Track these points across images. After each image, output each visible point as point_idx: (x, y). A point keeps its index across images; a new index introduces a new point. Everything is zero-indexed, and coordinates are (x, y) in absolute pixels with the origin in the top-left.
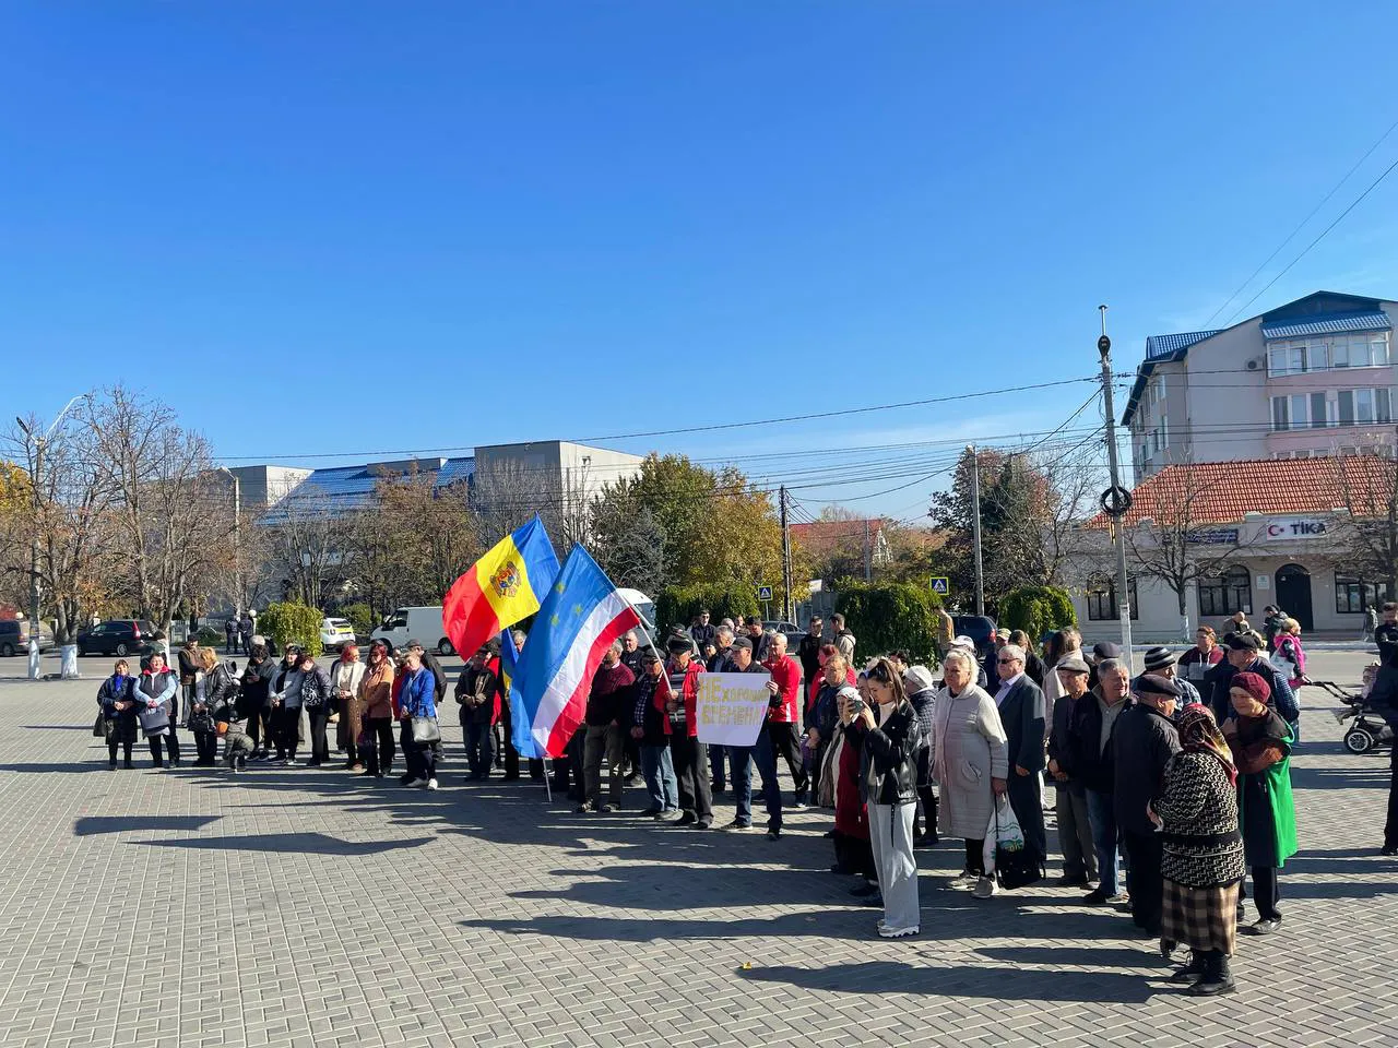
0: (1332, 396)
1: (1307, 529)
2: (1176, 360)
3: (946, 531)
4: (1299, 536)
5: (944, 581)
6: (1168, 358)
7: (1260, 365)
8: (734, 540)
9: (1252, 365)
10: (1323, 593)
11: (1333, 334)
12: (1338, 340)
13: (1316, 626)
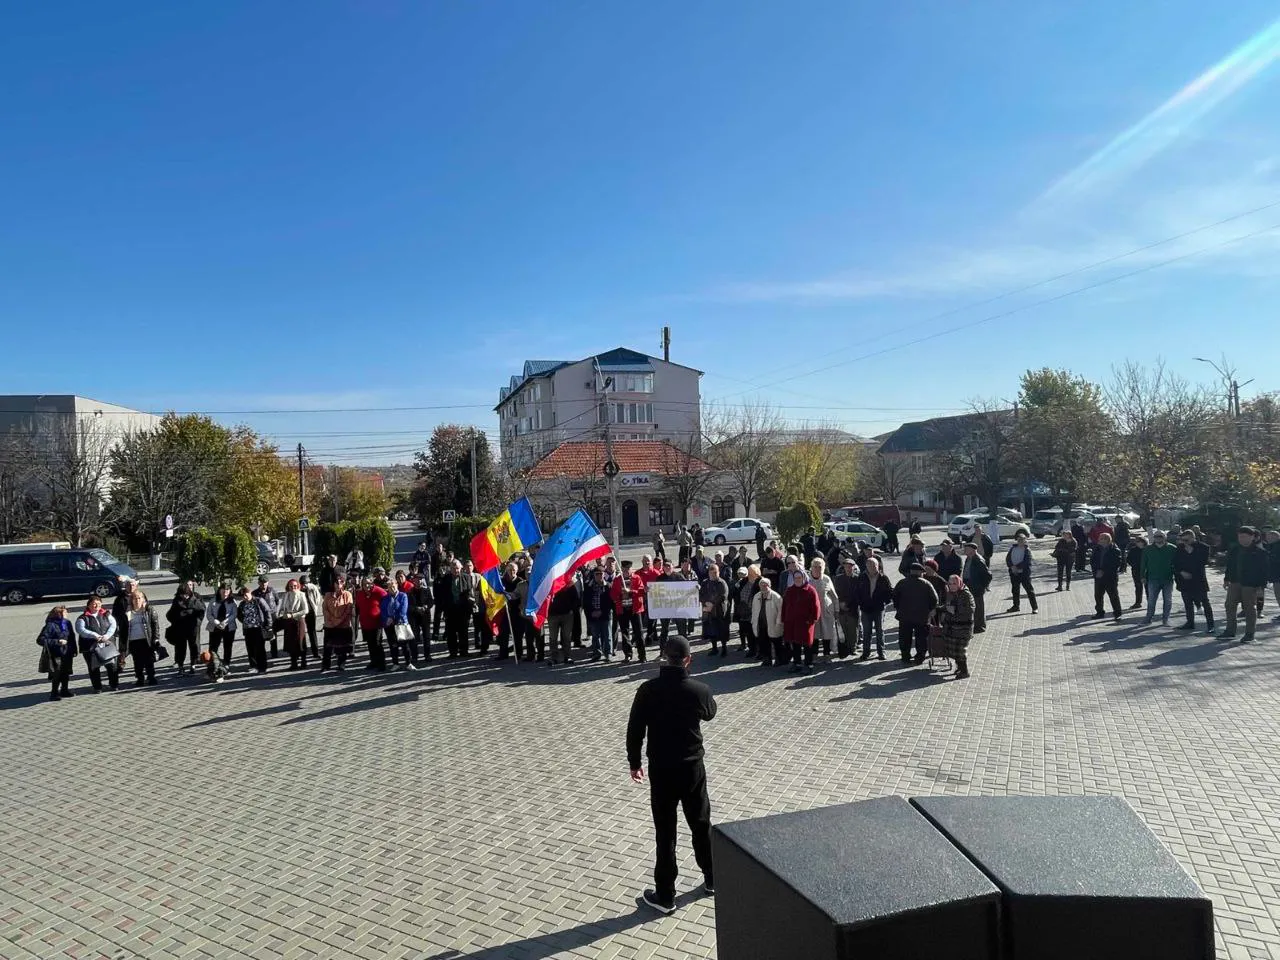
0: (627, 405)
1: (640, 481)
2: (548, 377)
3: (424, 478)
4: (636, 484)
5: (452, 513)
6: (543, 375)
7: (592, 384)
8: (264, 483)
9: (588, 385)
10: (645, 514)
11: (628, 372)
12: (630, 376)
13: (641, 532)
